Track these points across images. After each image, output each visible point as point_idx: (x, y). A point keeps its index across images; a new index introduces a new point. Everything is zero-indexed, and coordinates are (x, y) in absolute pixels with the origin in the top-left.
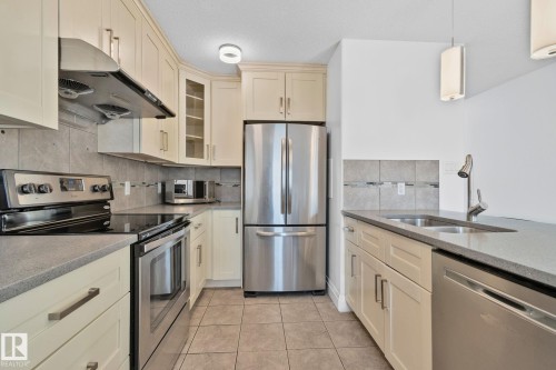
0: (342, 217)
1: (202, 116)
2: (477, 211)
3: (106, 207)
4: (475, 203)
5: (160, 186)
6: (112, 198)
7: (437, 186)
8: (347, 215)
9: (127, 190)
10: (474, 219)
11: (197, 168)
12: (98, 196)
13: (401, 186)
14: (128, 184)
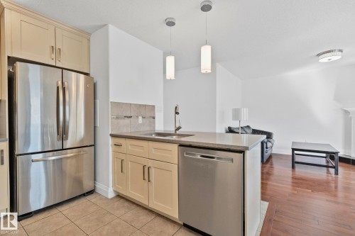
0: (110, 138)
2: (179, 128)
4: (177, 126)
7: (154, 118)
8: (112, 136)
10: (178, 132)
13: (140, 118)
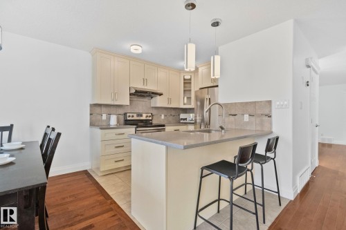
3: (151, 121)
9: (163, 117)
12: (148, 118)
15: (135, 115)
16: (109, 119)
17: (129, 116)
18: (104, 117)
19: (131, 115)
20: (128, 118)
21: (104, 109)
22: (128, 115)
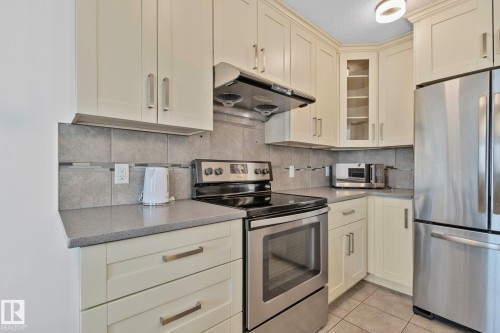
1: (367, 94)
3: (267, 186)
5: (327, 169)
6: (271, 179)
9: (292, 172)
11: (366, 150)
12: (260, 177)
14: (292, 168)
15: (226, 167)
16: (140, 182)
17: (209, 172)
18: (122, 175)
19: (214, 166)
20: (206, 179)
21: (119, 145)
22: (205, 166)
